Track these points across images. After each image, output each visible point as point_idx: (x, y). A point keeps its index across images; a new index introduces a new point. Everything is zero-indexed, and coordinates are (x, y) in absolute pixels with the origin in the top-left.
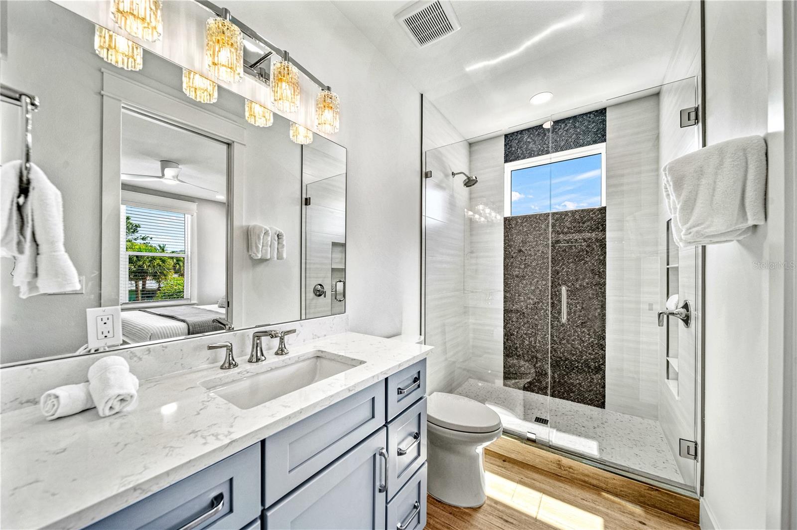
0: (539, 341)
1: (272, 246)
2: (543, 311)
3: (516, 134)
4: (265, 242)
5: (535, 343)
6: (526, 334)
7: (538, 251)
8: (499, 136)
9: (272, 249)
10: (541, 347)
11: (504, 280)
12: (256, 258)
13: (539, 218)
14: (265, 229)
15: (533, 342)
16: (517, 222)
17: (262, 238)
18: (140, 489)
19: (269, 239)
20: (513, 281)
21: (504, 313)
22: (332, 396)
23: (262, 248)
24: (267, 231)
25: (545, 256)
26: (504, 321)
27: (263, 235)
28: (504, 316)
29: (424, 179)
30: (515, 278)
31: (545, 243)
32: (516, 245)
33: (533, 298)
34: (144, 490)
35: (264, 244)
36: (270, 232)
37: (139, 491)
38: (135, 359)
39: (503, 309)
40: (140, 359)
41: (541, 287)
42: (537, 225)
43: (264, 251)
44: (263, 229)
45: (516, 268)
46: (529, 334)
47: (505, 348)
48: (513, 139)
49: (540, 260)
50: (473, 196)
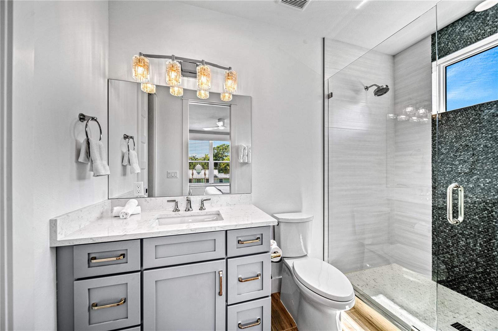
0: (480, 244)
1: (248, 156)
2: (486, 212)
3: (446, 29)
4: (244, 153)
5: (475, 245)
6: (461, 234)
7: (479, 145)
8: (424, 39)
9: (248, 157)
10: (483, 251)
11: (432, 176)
12: (240, 162)
13: (479, 109)
14: (244, 147)
15: (472, 245)
16: (448, 118)
17: (242, 151)
18: (92, 239)
19: (246, 151)
20: (444, 178)
21: (433, 209)
22: (179, 230)
23: (243, 157)
24: (245, 147)
25: (490, 151)
26: (433, 217)
27: (243, 150)
28: (433, 212)
29: (326, 100)
30: (446, 175)
31: (490, 136)
32: (447, 141)
33: (471, 196)
34: (94, 240)
35: (244, 155)
36: (246, 148)
37: (92, 240)
38: (147, 202)
39: (432, 205)
40: (148, 202)
41: (484, 185)
42: (476, 117)
43: (244, 158)
44: (243, 147)
45: (447, 164)
46: (466, 234)
47: (434, 244)
48: (442, 36)
49: (482, 156)
50: (397, 101)
